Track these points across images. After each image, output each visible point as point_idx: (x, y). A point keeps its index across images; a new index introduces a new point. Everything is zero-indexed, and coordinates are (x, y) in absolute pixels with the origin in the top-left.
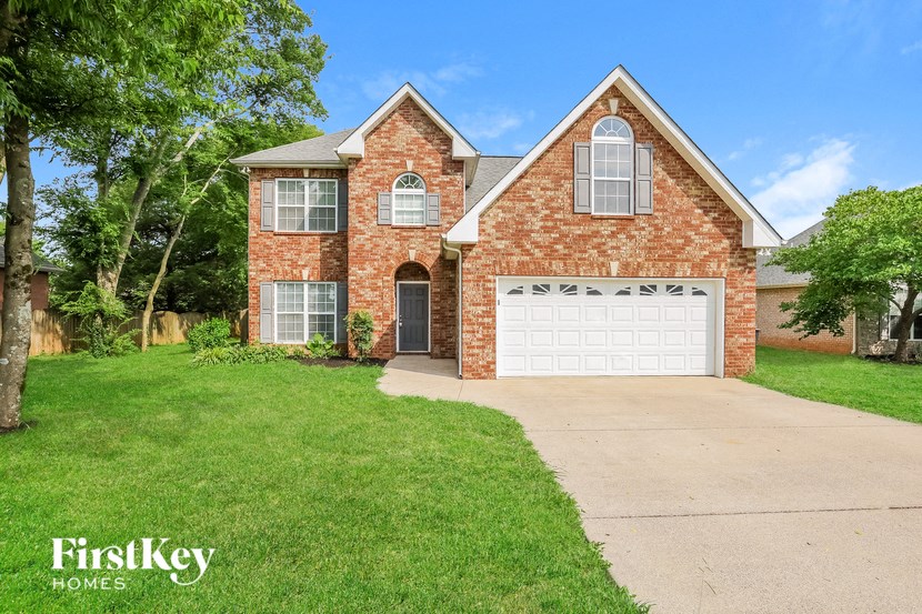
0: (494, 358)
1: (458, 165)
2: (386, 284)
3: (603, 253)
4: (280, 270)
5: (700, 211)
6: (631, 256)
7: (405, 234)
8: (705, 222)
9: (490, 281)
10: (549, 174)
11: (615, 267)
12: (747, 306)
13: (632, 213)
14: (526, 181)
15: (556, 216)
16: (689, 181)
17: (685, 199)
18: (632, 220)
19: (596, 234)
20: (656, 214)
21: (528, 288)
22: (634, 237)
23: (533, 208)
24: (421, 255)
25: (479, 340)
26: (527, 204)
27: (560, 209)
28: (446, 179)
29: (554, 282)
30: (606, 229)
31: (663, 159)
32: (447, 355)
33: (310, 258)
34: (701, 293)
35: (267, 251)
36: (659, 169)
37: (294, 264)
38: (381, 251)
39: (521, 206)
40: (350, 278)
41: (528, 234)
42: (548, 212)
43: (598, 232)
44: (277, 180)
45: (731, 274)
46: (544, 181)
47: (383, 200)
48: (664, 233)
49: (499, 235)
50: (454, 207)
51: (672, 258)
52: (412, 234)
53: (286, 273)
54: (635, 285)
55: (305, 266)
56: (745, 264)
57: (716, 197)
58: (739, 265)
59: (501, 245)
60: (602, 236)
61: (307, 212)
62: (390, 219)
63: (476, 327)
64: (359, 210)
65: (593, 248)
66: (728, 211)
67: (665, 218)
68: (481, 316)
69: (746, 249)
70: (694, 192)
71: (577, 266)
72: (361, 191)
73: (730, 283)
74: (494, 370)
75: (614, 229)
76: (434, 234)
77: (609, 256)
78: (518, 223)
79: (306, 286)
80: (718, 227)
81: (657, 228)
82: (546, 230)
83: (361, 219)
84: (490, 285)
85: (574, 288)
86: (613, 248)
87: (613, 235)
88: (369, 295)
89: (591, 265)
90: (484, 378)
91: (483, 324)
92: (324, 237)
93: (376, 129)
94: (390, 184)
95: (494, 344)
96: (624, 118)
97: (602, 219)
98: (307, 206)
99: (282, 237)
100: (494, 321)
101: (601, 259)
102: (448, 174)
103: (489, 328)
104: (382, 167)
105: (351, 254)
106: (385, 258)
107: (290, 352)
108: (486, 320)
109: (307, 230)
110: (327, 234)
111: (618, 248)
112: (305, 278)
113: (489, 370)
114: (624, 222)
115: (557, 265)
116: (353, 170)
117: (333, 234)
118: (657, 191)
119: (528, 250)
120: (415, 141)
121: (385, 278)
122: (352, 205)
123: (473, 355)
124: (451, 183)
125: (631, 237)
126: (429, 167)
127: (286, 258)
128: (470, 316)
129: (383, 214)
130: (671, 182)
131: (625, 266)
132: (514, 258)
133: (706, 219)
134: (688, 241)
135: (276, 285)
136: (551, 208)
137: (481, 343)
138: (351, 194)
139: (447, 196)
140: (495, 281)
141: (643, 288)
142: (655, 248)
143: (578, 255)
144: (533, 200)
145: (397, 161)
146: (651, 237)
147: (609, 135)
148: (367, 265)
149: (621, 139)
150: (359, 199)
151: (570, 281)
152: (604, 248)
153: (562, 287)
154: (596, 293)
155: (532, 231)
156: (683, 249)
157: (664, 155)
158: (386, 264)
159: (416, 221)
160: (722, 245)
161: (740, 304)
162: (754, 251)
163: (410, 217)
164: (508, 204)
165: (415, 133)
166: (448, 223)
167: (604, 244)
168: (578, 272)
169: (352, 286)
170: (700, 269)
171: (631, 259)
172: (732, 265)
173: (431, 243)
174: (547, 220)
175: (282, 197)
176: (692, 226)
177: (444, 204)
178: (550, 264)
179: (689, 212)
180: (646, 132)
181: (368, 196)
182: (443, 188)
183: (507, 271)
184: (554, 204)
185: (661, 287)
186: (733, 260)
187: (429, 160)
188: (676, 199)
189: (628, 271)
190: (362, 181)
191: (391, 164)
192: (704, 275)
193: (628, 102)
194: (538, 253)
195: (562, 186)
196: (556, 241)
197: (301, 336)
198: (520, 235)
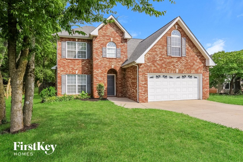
0: (147, 96)
1: (126, 40)
2: (105, 75)
3: (174, 67)
4: (68, 71)
5: (196, 56)
6: (181, 68)
7: (110, 60)
8: (198, 59)
9: (146, 74)
10: (161, 45)
11: (177, 70)
12: (207, 81)
13: (181, 56)
14: (155, 46)
15: (163, 56)
16: (194, 48)
17: (193, 53)
18: (181, 58)
19: (173, 62)
20: (187, 57)
21: (155, 77)
22: (182, 63)
23: (157, 54)
24: (115, 67)
25: (143, 91)
26: (156, 53)
27: (164, 54)
28: (122, 44)
29: (161, 75)
30: (175, 60)
31: (188, 42)
32: (123, 96)
33: (78, 67)
34: (196, 78)
35: (64, 65)
36: (187, 45)
37: (73, 69)
38: (103, 65)
39: (154, 53)
40: (94, 73)
41: (156, 61)
42: (161, 55)
43: (173, 61)
44: (67, 42)
45: (203, 73)
46: (160, 47)
47: (104, 50)
48: (189, 62)
49: (148, 61)
50: (125, 53)
51: (190, 68)
52: (113, 60)
53: (70, 72)
54: (181, 76)
55: (77, 69)
56: (206, 70)
57: (200, 53)
58: (205, 70)
59: (149, 64)
60: (174, 62)
61: (77, 52)
62: (106, 56)
63: (143, 88)
64: (97, 52)
65: (172, 65)
66: (203, 56)
67: (189, 58)
68: (144, 85)
69: (207, 66)
70: (195, 51)
71: (168, 70)
72: (97, 46)
73: (203, 75)
74: (147, 100)
75: (177, 60)
76: (119, 60)
77: (176, 68)
78: (153, 58)
79: (77, 76)
80: (200, 60)
81: (187, 60)
82: (160, 60)
83: (97, 55)
84: (146, 76)
85: (166, 76)
86: (177, 65)
87: (177, 62)
88: (100, 79)
89: (172, 70)
90: (145, 102)
91: (144, 87)
92: (83, 61)
93: (101, 28)
94: (106, 45)
95: (147, 92)
96: (179, 30)
97: (174, 57)
98: (77, 50)
99: (69, 60)
100: (147, 86)
101: (174, 69)
102: (123, 43)
103: (146, 88)
104: (103, 40)
105: (94, 66)
106: (105, 67)
107: (75, 97)
108: (145, 86)
109: (77, 58)
110: (84, 60)
111: (178, 66)
112: (77, 73)
113: (146, 100)
114: (179, 59)
115: (163, 70)
116: (94, 40)
117: (85, 60)
118: (187, 51)
119: (156, 66)
120: (113, 32)
121: (105, 73)
122: (94, 51)
123: (142, 96)
124: (123, 45)
125: (181, 63)
126: (117, 40)
127: (70, 67)
128: (141, 85)
129: (104, 54)
130: (190, 48)
131: (180, 70)
132: (152, 68)
133: (198, 58)
134: (194, 64)
135: (67, 76)
136: (161, 54)
137: (144, 92)
138: (94, 47)
139: (123, 49)
140: (147, 74)
141: (183, 76)
142: (186, 66)
143: (168, 67)
144: (157, 52)
145: (108, 38)
146: (185, 63)
147: (175, 35)
148: (99, 70)
149: (178, 36)
150: (96, 49)
151: (165, 74)
152: (175, 65)
153: (163, 76)
154: (171, 78)
155: (157, 61)
156: (193, 66)
157: (188, 41)
158: (105, 69)
159: (114, 56)
160: (202, 65)
161: (205, 81)
162: (209, 67)
163: (111, 55)
164: (150, 52)
165: (113, 30)
166: (123, 57)
167: (175, 64)
168: (168, 72)
169: (95, 76)
170: (197, 72)
171: (181, 69)
172: (204, 70)
173: (118, 63)
174: (160, 58)
175: (69, 48)
176: (195, 60)
177: (122, 52)
178: (162, 70)
179: (194, 56)
180: (184, 34)
181: (99, 48)
182: (121, 47)
183: (151, 72)
184: (162, 53)
185: (187, 76)
186: (204, 69)
187: (117, 38)
188: (191, 53)
189: (181, 72)
190: (97, 44)
191: (106, 39)
192: (198, 73)
193: (180, 26)
194: (158, 67)
195: (164, 48)
196: (163, 63)
197: (75, 92)
198: (154, 62)
